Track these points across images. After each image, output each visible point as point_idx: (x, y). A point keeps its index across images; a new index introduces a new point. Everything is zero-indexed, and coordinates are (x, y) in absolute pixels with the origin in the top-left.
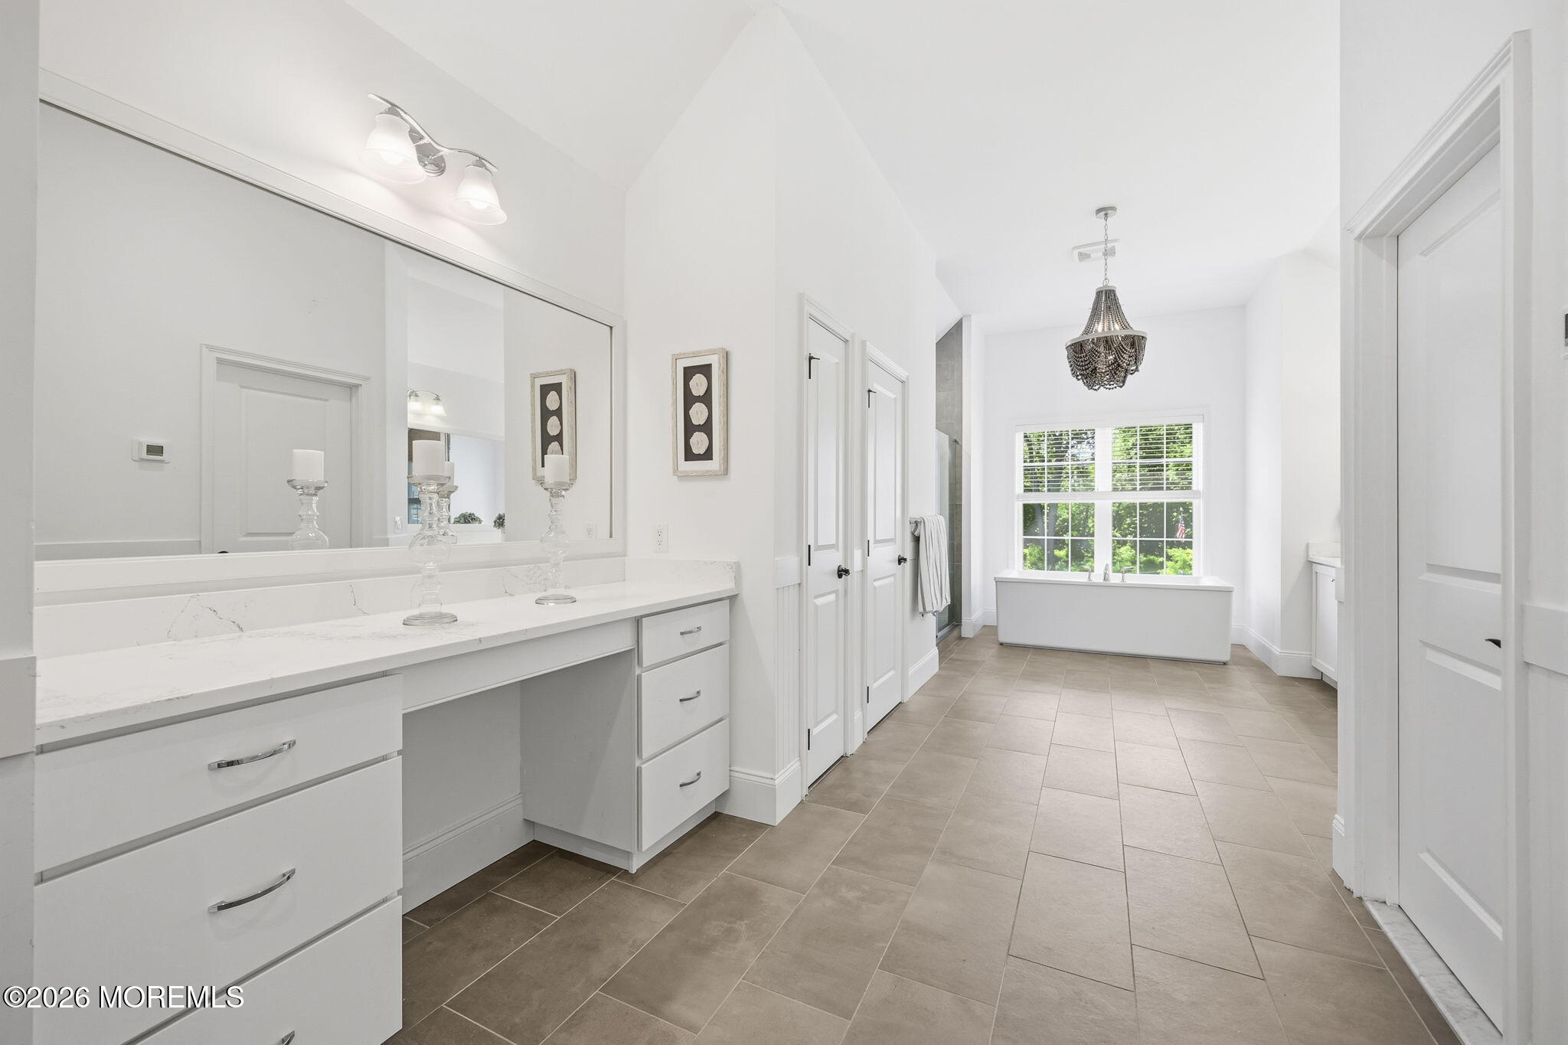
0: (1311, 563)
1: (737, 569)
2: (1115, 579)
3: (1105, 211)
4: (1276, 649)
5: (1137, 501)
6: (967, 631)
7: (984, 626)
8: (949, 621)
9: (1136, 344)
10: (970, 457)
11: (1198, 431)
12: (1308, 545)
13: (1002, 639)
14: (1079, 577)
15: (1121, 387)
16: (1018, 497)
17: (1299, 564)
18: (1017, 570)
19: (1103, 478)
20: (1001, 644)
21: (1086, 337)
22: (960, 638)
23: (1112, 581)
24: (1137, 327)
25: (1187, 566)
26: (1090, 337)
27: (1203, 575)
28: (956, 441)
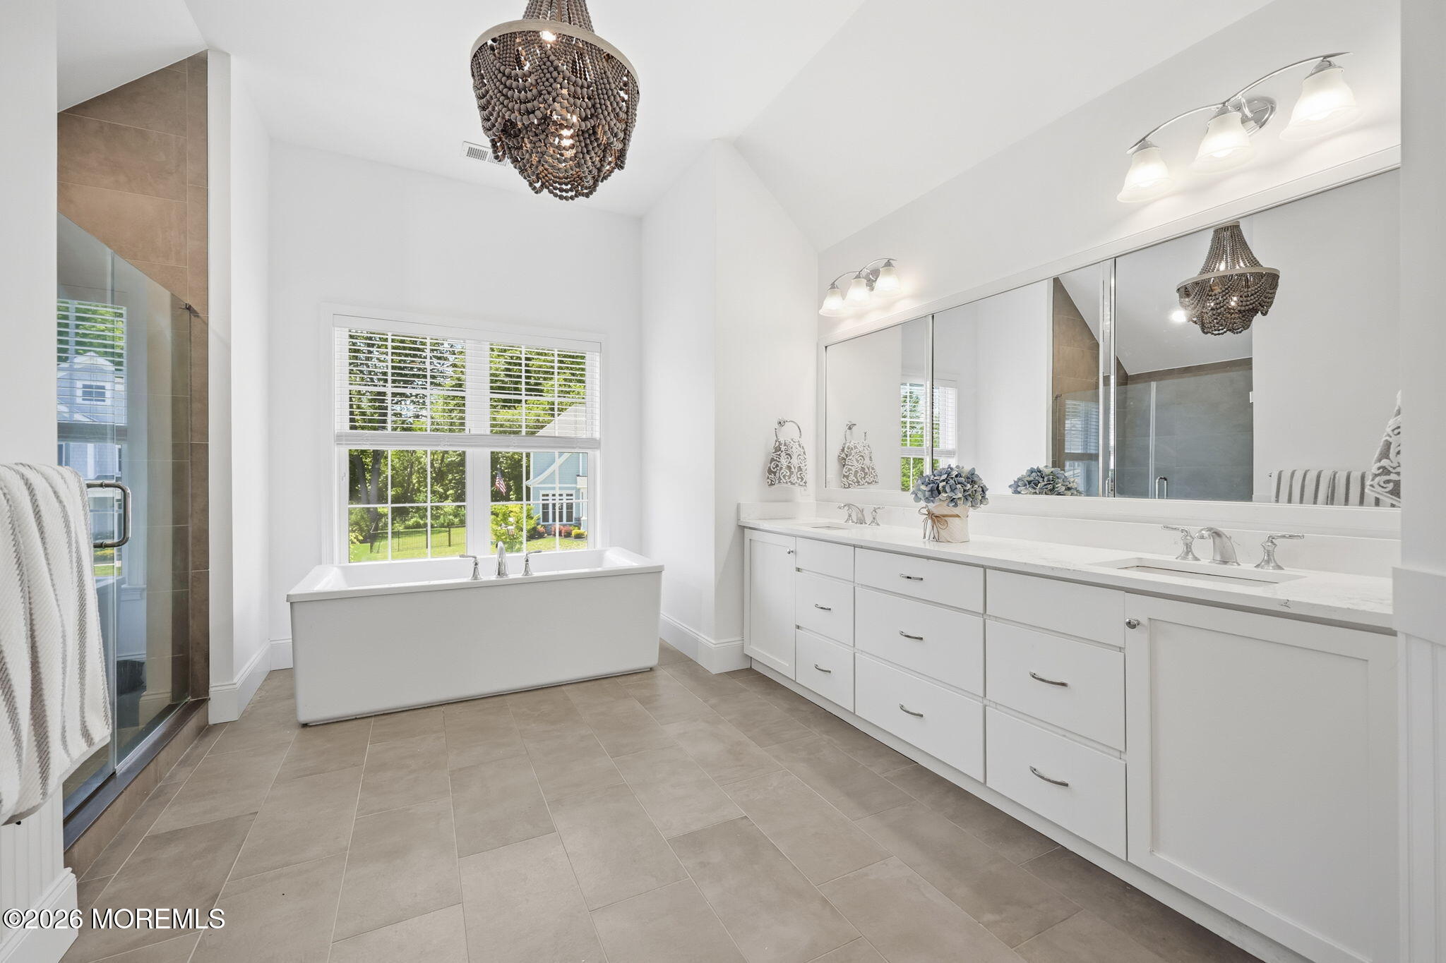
0: (742, 528)
4: (707, 639)
6: (221, 708)
7: (272, 672)
8: (173, 698)
10: (227, 347)
12: (738, 507)
13: (304, 717)
15: (587, 196)
16: (339, 438)
17: (730, 530)
20: (305, 725)
22: (205, 730)
23: (511, 576)
28: (189, 308)
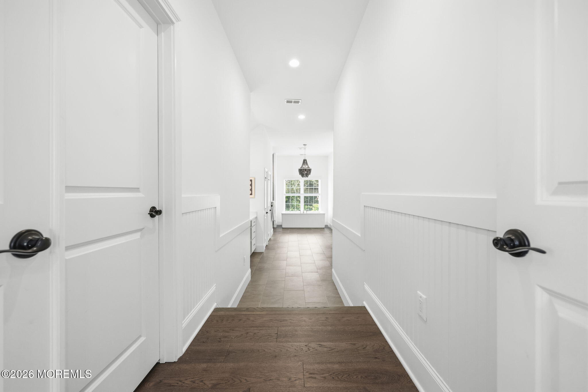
1: (257, 213)
2: (305, 212)
3: (305, 145)
5: (309, 196)
7: (279, 224)
9: (310, 170)
10: (275, 186)
11: (320, 181)
13: (283, 227)
14: (298, 212)
15: (307, 177)
16: (285, 194)
18: (284, 211)
19: (302, 191)
21: (301, 168)
24: (311, 167)
25: (318, 209)
26: (302, 168)
27: (320, 211)
